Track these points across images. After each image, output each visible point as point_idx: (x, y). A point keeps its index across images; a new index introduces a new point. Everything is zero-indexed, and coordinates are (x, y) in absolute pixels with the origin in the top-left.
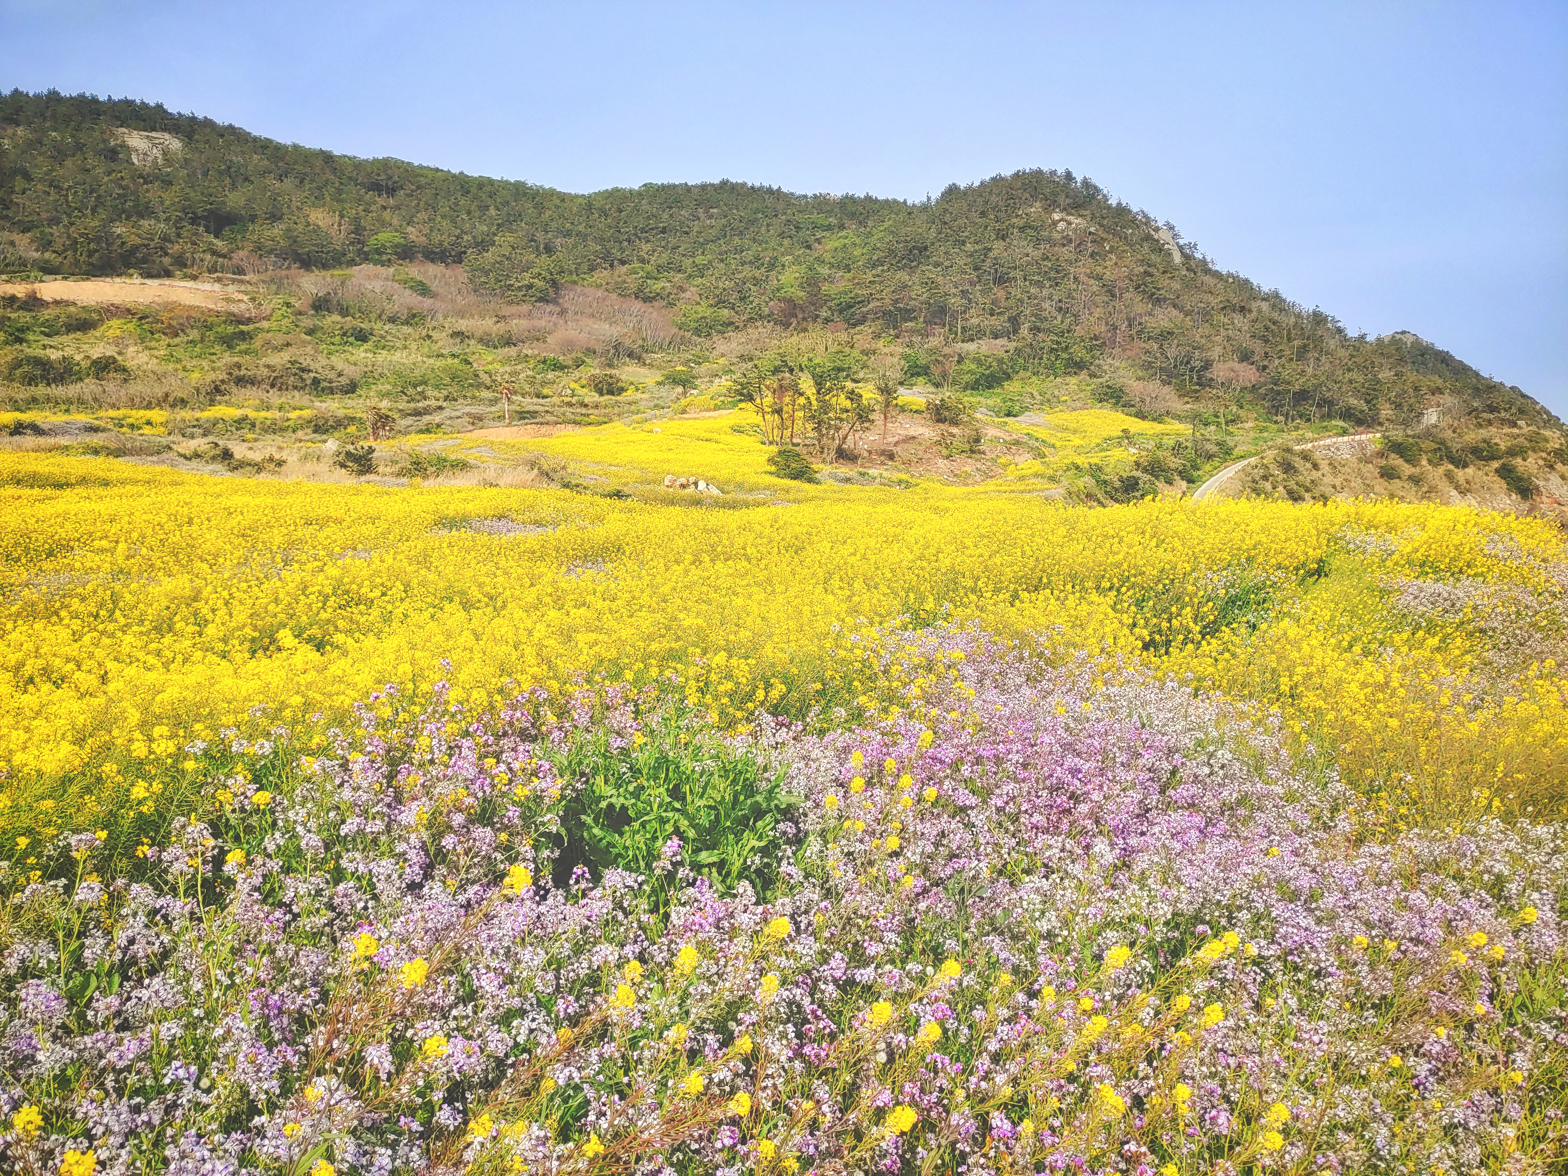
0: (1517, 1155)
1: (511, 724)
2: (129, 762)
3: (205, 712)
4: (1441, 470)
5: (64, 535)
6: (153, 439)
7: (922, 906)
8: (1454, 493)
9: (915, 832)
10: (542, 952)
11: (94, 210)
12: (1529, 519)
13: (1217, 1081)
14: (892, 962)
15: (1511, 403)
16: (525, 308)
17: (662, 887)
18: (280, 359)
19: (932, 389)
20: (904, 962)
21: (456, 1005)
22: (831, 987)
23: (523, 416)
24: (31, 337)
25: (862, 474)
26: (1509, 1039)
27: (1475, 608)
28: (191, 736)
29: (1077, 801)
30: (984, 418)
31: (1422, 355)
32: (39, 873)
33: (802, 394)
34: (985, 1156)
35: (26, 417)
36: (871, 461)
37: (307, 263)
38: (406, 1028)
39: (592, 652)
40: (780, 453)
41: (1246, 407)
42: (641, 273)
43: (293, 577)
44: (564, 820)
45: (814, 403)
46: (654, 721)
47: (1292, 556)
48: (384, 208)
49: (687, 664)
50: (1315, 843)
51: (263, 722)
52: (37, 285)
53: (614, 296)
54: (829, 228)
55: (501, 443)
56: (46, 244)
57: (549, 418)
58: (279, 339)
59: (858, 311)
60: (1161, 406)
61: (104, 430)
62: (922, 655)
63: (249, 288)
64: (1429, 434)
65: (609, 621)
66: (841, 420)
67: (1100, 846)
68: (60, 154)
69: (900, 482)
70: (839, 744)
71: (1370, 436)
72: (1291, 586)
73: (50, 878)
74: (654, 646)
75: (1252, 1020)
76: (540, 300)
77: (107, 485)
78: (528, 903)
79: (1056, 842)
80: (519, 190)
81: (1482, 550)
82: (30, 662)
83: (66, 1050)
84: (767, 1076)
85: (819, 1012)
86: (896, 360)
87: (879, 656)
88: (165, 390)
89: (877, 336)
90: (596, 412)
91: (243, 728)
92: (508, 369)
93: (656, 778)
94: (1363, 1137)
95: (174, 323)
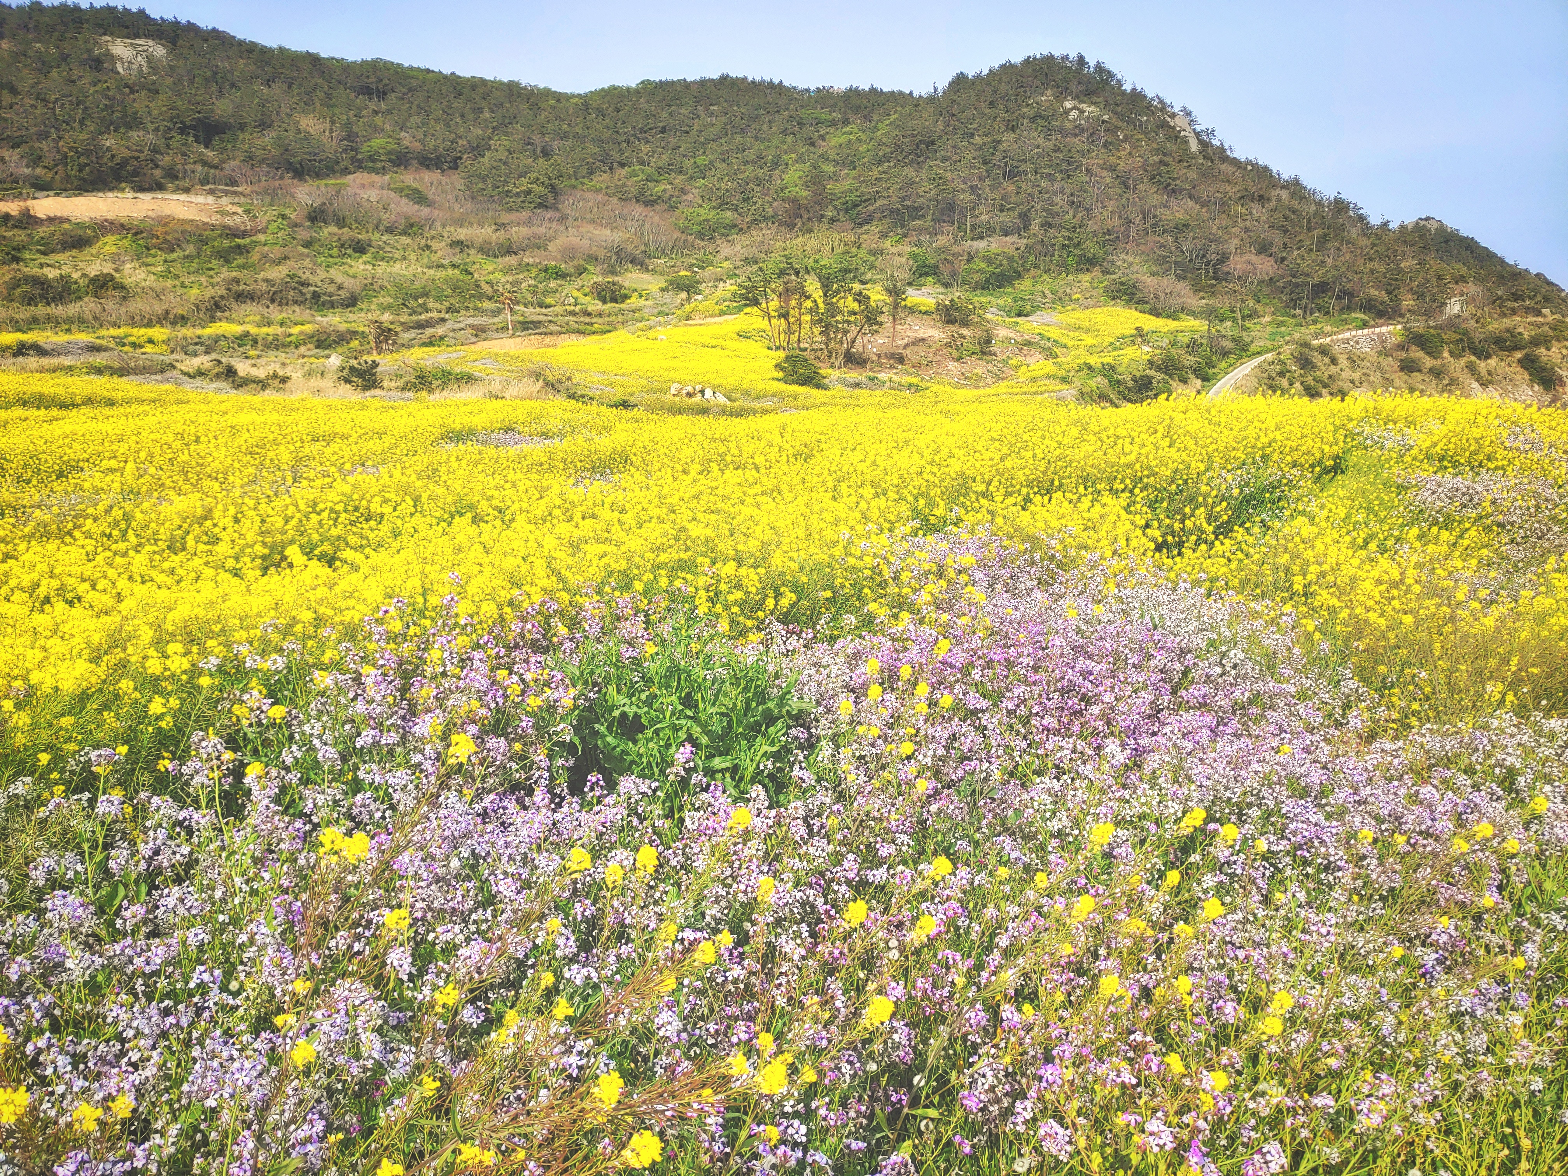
0: (1525, 1042)
1: (522, 635)
2: (145, 679)
3: (217, 628)
4: (1463, 362)
5: (72, 456)
6: (155, 357)
7: (934, 808)
8: (1475, 385)
9: (926, 736)
10: (557, 858)
11: (82, 123)
12: (1550, 410)
13: (1225, 972)
14: (905, 863)
15: (1536, 291)
16: (524, 215)
17: (676, 794)
18: (277, 273)
19: (941, 289)
20: (916, 862)
21: (475, 910)
22: (844, 888)
23: (527, 326)
24: (27, 255)
25: (871, 379)
26: (1518, 929)
27: (1494, 502)
28: (205, 653)
29: (1089, 703)
30: (995, 318)
31: (1446, 242)
32: (62, 788)
33: (808, 297)
34: (996, 1046)
35: (29, 337)
36: (881, 365)
37: (300, 172)
38: (428, 931)
39: (602, 564)
40: (788, 359)
41: (1264, 301)
42: (641, 176)
43: (303, 493)
44: (577, 730)
45: (821, 305)
46: (665, 630)
47: (1308, 453)
48: (376, 112)
49: (696, 575)
50: (1325, 740)
51: (275, 638)
52: (30, 203)
53: (615, 200)
54: (833, 123)
55: (506, 355)
56: (36, 160)
57: (553, 327)
58: (276, 252)
59: (865, 210)
60: (1176, 302)
61: (106, 349)
62: (931, 561)
63: (243, 200)
64: (1452, 324)
65: (617, 533)
66: (849, 323)
67: (1112, 746)
68: (44, 67)
69: (910, 386)
70: (849, 651)
71: (1391, 328)
72: (1307, 484)
73: (74, 792)
74: (663, 557)
75: (1261, 913)
76: (540, 206)
77: (113, 404)
78: (544, 810)
79: (1068, 743)
80: (513, 90)
81: (1502, 443)
82: (44, 582)
83: (96, 958)
84: (781, 974)
85: (833, 912)
86: (904, 260)
87: (889, 563)
88: (166, 307)
89: (884, 236)
90: (600, 320)
91: (256, 644)
92: (510, 278)
93: (668, 687)
94: (1369, 1024)
95: (169, 238)
